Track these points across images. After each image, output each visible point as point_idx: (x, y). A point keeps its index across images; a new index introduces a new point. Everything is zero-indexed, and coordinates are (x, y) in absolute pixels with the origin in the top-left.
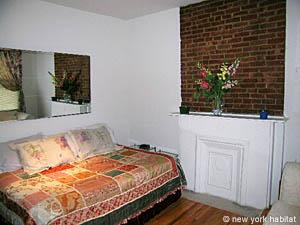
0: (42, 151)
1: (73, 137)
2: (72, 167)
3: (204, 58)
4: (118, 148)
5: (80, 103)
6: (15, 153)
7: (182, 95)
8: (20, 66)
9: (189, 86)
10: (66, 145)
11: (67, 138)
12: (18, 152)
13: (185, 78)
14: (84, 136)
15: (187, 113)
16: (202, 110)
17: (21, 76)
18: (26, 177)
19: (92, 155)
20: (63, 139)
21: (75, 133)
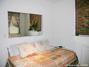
0: (27, 48)
1: (37, 43)
2: (37, 55)
3: (85, 15)
4: (53, 48)
5: (38, 31)
6: (18, 49)
7: (76, 29)
8: (19, 20)
9: (79, 26)
10: (35, 46)
11: (35, 43)
12: (18, 48)
13: (77, 23)
14: (41, 43)
15: (78, 35)
16: (83, 34)
17: (19, 23)
18: (21, 58)
19: (44, 50)
20: (34, 44)
21: (38, 42)
